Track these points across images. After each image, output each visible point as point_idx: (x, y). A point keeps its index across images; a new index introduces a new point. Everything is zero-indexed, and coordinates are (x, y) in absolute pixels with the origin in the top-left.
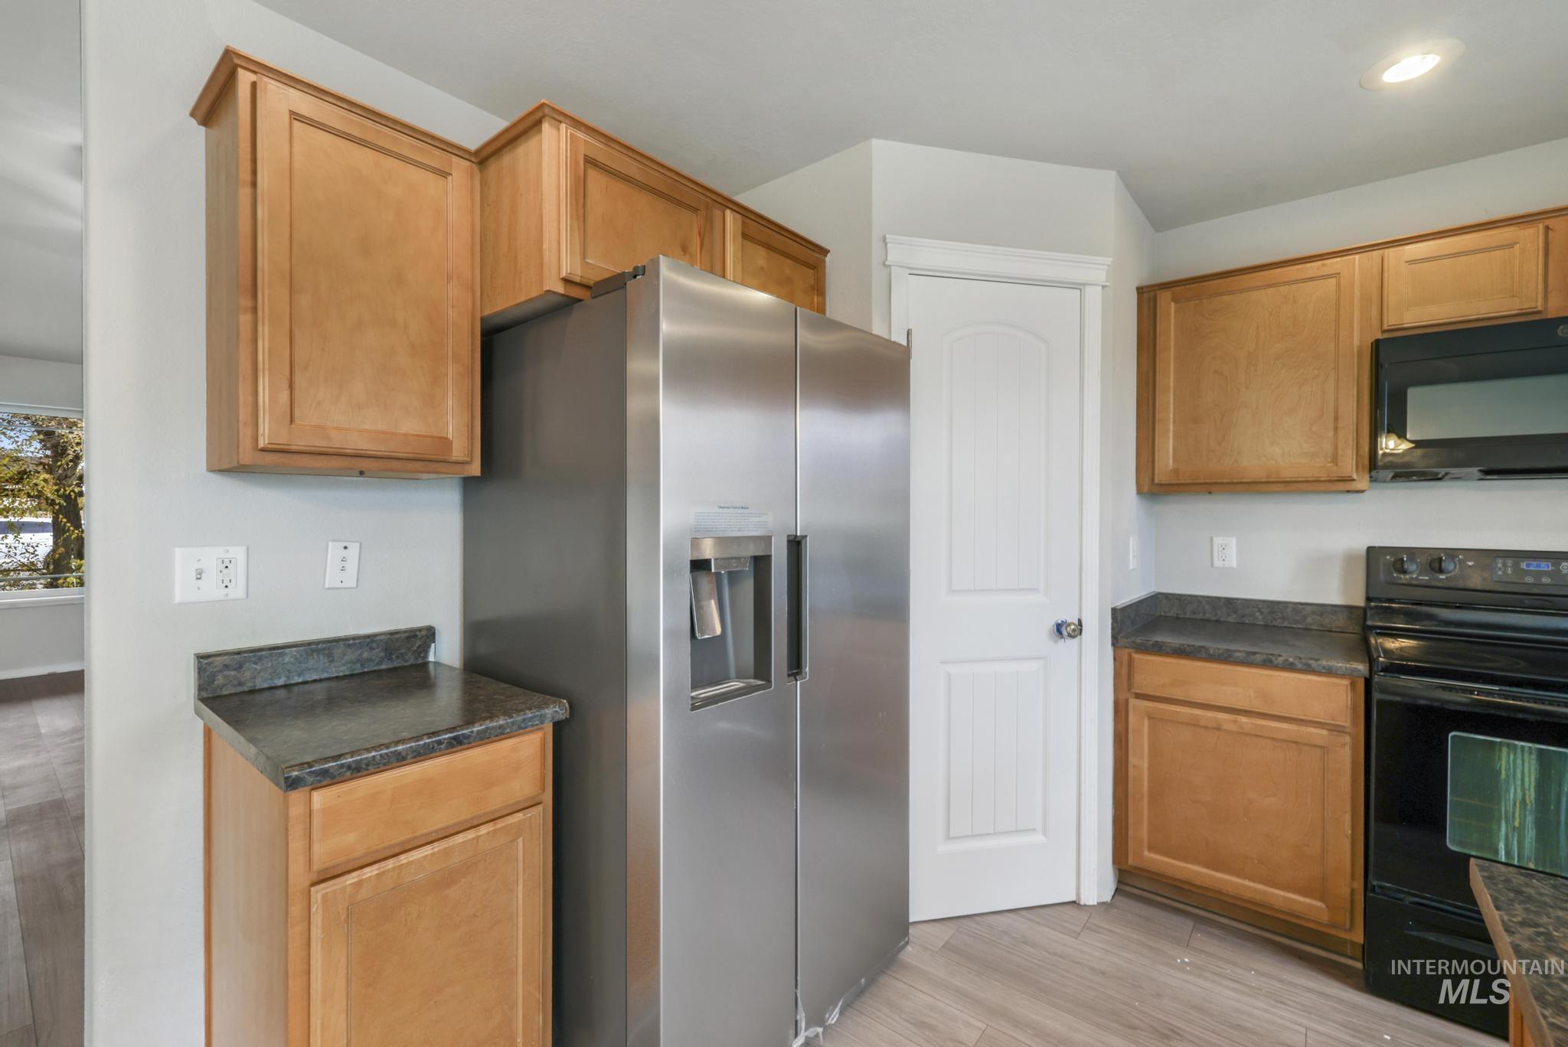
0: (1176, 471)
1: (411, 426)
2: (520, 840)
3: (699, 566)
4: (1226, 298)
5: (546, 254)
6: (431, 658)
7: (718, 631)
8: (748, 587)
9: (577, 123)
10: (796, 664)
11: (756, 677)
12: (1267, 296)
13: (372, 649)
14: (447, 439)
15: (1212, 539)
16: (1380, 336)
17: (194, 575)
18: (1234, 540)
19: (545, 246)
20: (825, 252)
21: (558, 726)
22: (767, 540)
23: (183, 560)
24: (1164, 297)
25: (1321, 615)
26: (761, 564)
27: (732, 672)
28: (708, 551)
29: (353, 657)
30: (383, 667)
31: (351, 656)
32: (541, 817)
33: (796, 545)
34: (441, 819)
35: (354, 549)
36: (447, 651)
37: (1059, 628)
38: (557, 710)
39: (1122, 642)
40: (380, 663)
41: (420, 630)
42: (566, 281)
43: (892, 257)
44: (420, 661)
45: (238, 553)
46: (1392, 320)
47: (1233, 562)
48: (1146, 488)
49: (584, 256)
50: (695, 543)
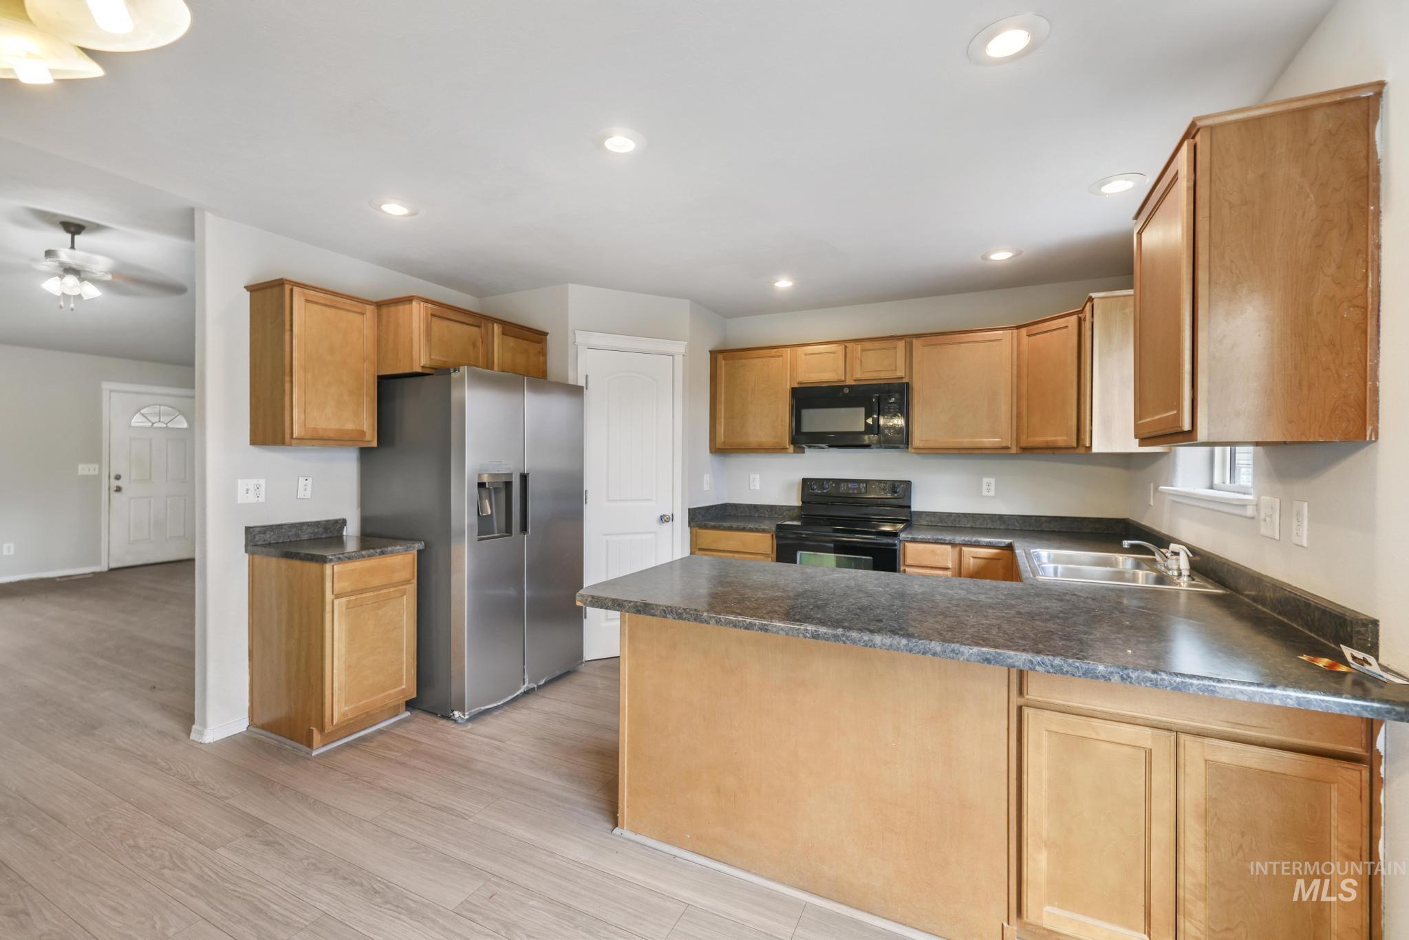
0: (724, 442)
1: (350, 426)
2: (405, 597)
3: (481, 485)
4: (743, 361)
5: (414, 356)
6: (345, 533)
7: (489, 512)
8: (503, 495)
9: (427, 301)
10: (524, 528)
11: (506, 532)
12: (758, 362)
13: (318, 527)
14: (363, 431)
15: (749, 476)
16: (796, 386)
17: (245, 492)
18: (758, 476)
19: (414, 353)
20: (546, 334)
21: (419, 551)
22: (511, 474)
23: (242, 484)
24: (720, 356)
25: (789, 511)
26: (508, 485)
27: (496, 530)
28: (485, 479)
29: (311, 531)
30: (323, 536)
31: (310, 530)
32: (412, 588)
33: (524, 478)
34: (376, 582)
35: (310, 480)
36: (352, 530)
37: (662, 517)
38: (420, 546)
39: (693, 524)
40: (322, 535)
41: (340, 520)
42: (423, 367)
43: (578, 340)
44: (339, 535)
45: (262, 482)
46: (800, 379)
47: (758, 487)
48: (713, 450)
49: (430, 356)
50: (480, 476)
